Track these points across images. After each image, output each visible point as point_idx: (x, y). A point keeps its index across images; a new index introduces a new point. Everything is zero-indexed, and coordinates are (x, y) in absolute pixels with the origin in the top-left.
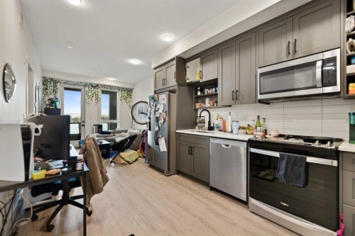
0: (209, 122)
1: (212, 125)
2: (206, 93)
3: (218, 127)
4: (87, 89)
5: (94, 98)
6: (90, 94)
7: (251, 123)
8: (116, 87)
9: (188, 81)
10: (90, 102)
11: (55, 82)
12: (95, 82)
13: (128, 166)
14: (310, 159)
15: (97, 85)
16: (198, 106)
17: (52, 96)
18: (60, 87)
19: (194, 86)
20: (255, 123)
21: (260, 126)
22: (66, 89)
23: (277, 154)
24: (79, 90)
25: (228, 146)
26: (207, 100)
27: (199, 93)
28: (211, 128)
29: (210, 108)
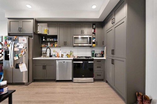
0: (50, 54)
1: (51, 55)
2: (48, 40)
3: (55, 56)
7: (68, 53)
9: (38, 33)
14: (89, 62)
16: (43, 45)
19: (41, 36)
20: (70, 53)
21: (72, 54)
23: (82, 62)
25: (65, 62)
26: (49, 43)
27: (44, 40)
28: (51, 56)
29: (50, 47)
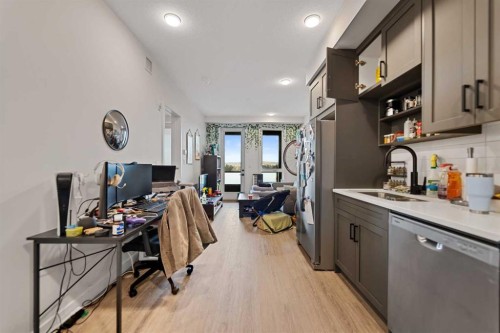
0: (414, 175)
1: (420, 183)
2: (406, 108)
3: (435, 188)
4: (246, 131)
5: (254, 142)
6: (249, 137)
8: (279, 125)
9: (361, 91)
10: (250, 146)
11: (216, 126)
12: (255, 121)
13: (272, 236)
15: (257, 125)
16: (388, 139)
17: (213, 143)
18: (221, 132)
19: (379, 99)
22: (227, 133)
24: (239, 133)
26: (408, 124)
27: (390, 112)
28: (418, 189)
29: (414, 141)
